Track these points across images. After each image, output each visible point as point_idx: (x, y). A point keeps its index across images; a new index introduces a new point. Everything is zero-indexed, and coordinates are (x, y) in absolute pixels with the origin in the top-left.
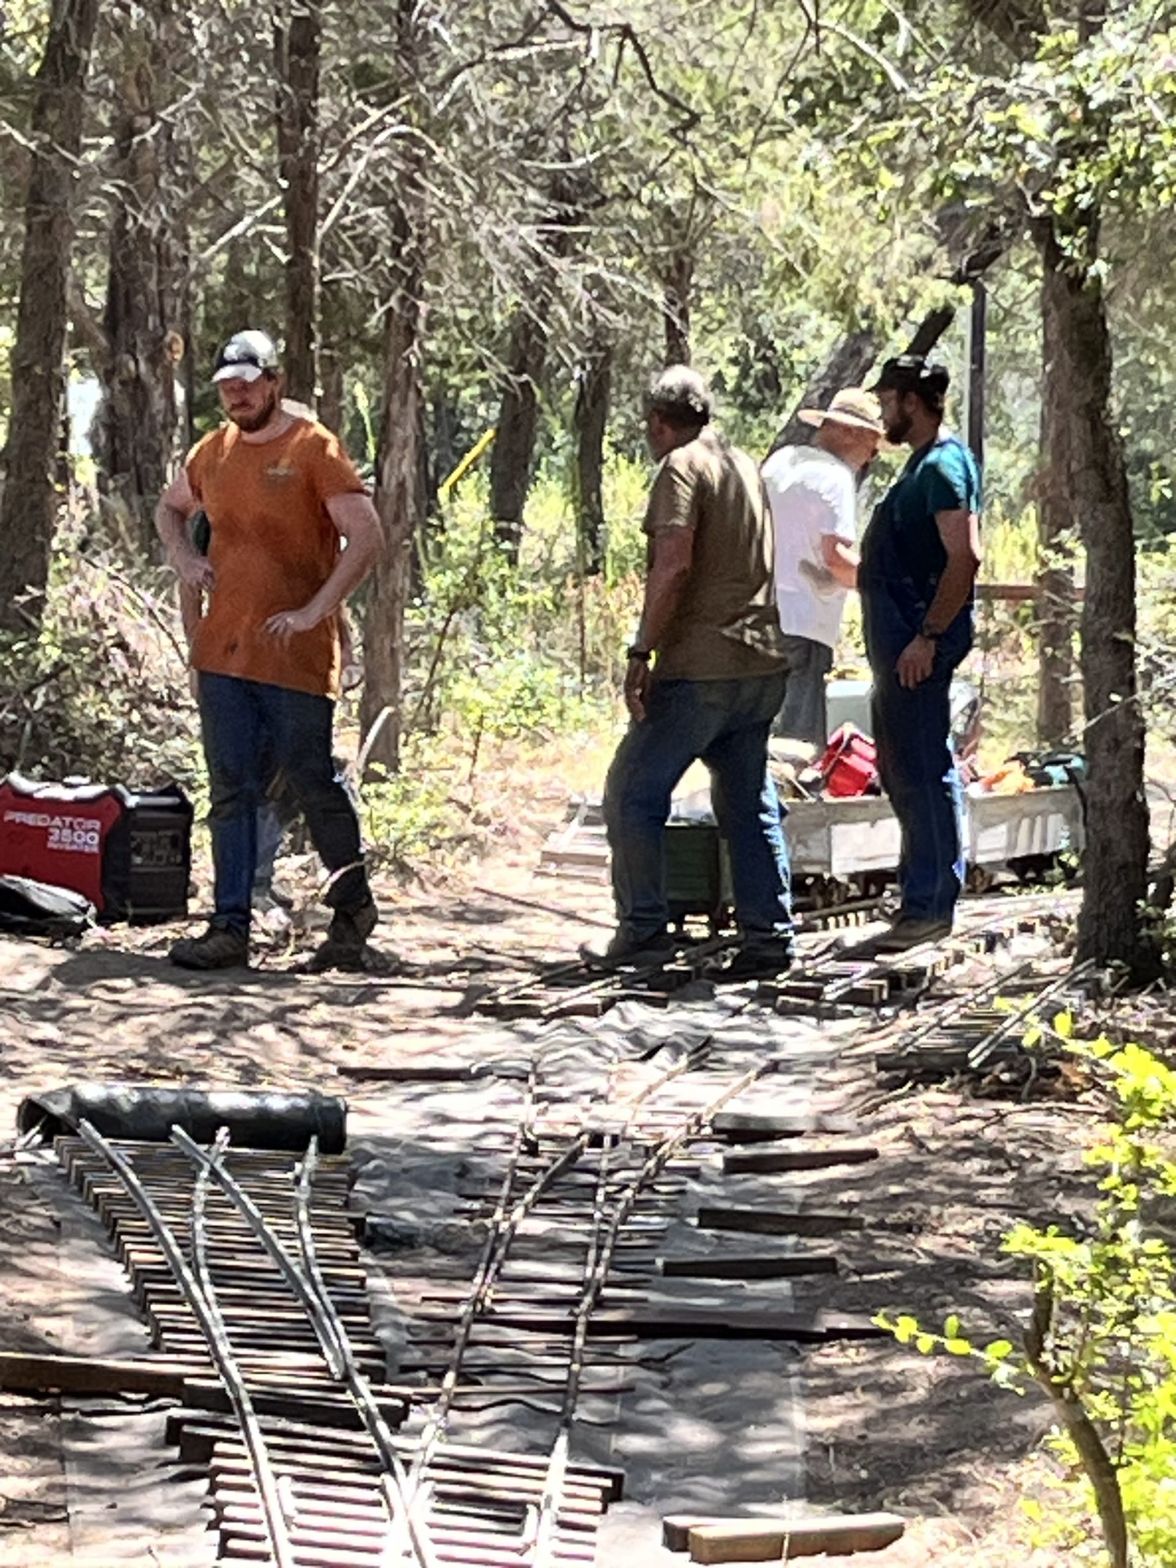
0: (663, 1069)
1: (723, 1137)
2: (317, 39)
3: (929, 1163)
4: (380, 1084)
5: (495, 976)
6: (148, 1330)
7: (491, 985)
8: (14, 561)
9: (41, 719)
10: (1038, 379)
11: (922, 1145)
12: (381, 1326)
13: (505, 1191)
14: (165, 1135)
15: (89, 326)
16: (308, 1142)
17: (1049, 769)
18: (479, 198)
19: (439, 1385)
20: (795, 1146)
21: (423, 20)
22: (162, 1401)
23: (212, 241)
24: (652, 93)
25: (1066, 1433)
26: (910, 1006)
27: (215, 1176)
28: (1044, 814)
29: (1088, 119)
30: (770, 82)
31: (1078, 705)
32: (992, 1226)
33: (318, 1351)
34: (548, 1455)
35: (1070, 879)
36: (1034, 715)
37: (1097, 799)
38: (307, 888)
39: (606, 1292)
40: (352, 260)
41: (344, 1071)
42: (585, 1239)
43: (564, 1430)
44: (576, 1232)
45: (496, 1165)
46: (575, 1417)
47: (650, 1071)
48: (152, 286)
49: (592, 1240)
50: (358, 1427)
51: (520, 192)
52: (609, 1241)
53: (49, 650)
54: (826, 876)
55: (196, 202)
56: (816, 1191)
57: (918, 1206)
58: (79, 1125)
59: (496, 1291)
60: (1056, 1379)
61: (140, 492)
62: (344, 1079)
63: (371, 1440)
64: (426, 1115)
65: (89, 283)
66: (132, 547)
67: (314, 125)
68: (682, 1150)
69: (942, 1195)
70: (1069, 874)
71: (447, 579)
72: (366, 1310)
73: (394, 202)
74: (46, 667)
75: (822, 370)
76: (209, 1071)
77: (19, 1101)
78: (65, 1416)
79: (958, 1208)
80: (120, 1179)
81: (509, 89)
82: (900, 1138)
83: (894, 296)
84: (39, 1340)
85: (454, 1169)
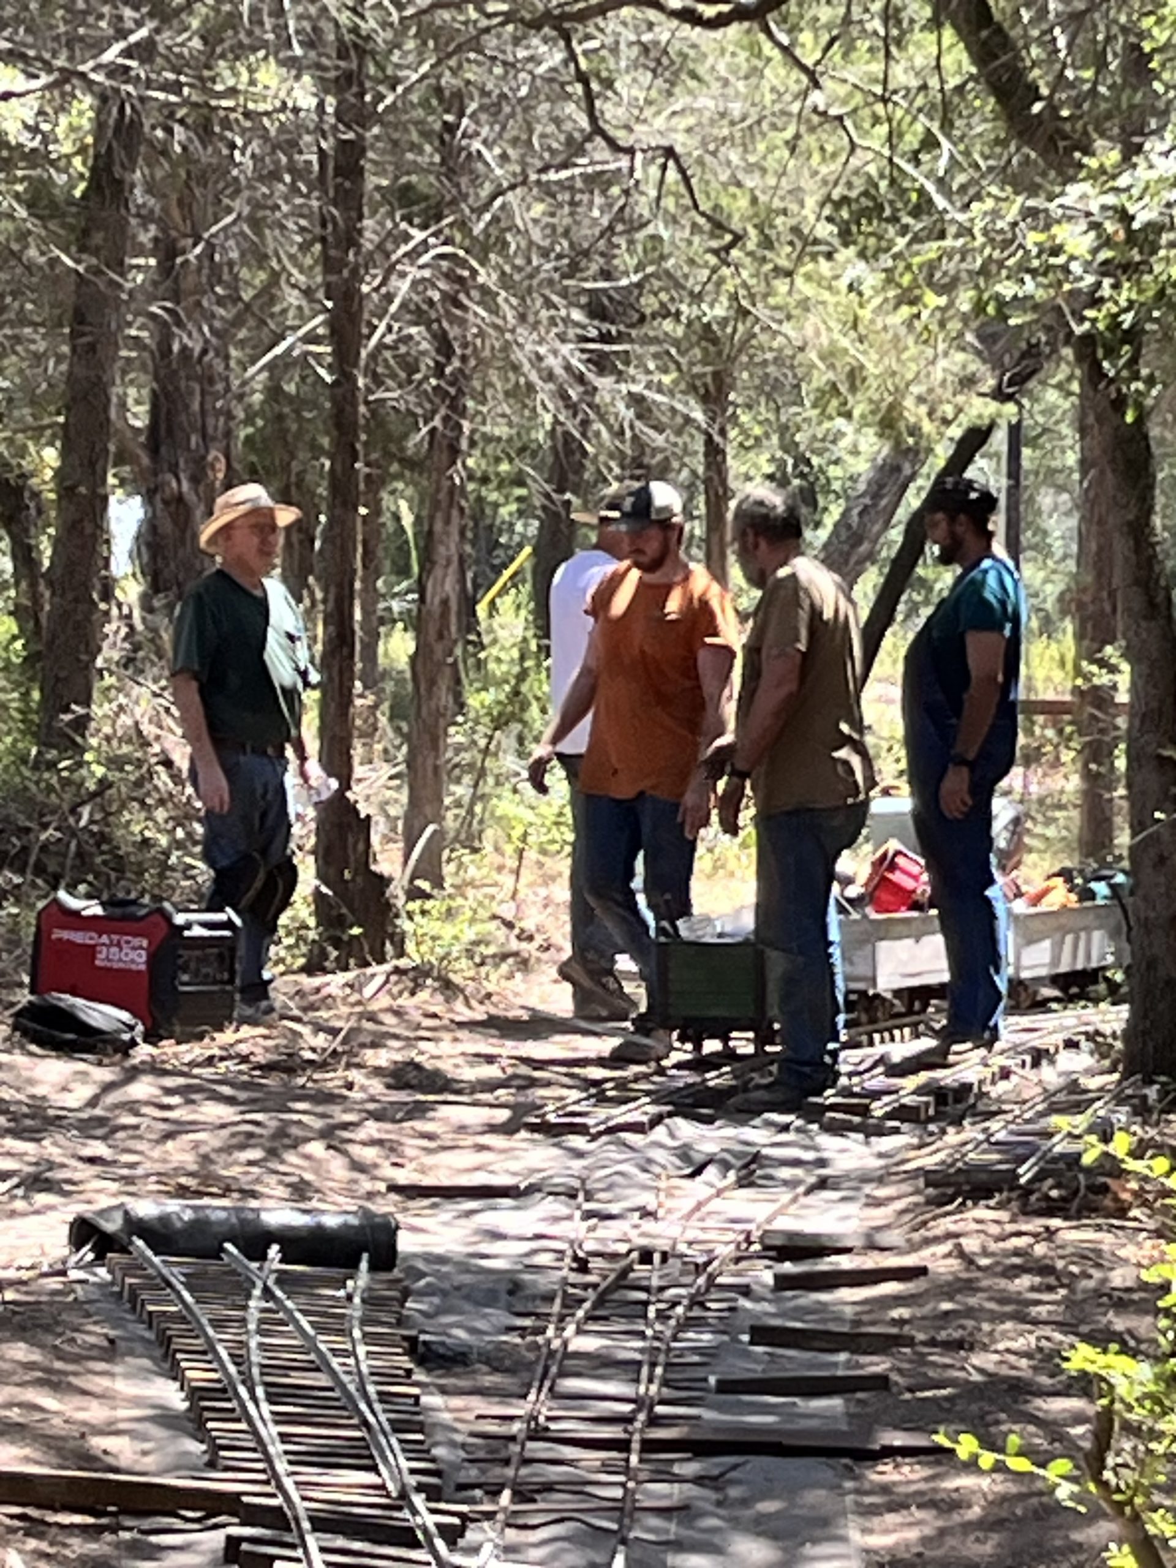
0: (712, 1186)
1: (773, 1253)
2: (362, 162)
3: (977, 1279)
4: (426, 1202)
5: (543, 1092)
6: (204, 1447)
7: (539, 1102)
8: (58, 679)
9: (86, 837)
10: (1076, 494)
11: (972, 1262)
12: (436, 1444)
13: (556, 1307)
14: (217, 1252)
15: (131, 445)
16: (360, 1259)
17: (1093, 885)
18: (522, 318)
19: (497, 1503)
20: (845, 1262)
21: (466, 141)
22: (219, 1519)
23: (254, 360)
24: (693, 213)
25: (1126, 1548)
26: (958, 1122)
27: (267, 1293)
28: (1088, 929)
29: (1132, 237)
30: (811, 202)
31: (1122, 822)
32: (1044, 1343)
33: (374, 1469)
35: (1115, 994)
36: (1076, 831)
37: (1142, 915)
38: (353, 1005)
39: (660, 1409)
40: (394, 378)
41: (394, 1188)
42: (637, 1356)
43: (621, 1548)
44: (630, 1349)
45: (545, 1282)
46: (632, 1535)
47: (698, 1188)
48: (196, 406)
49: (646, 1357)
50: (415, 1545)
51: (563, 312)
52: (662, 1358)
53: (94, 767)
54: (871, 992)
55: (238, 322)
56: (866, 1308)
57: (970, 1323)
58: (131, 1243)
59: (550, 1409)
60: (1117, 1497)
62: (394, 1197)
63: (429, 1558)
64: (478, 1232)
65: (130, 401)
67: (359, 246)
68: (732, 1267)
69: (992, 1311)
70: (1113, 988)
71: (489, 697)
72: (421, 1428)
73: (438, 321)
74: (91, 785)
75: (862, 487)
76: (258, 1188)
77: (70, 1218)
78: (125, 1535)
79: (1009, 1325)
80: (173, 1297)
81: (549, 209)
82: (948, 1255)
83: (939, 414)
84: (96, 1459)
85: (504, 1287)
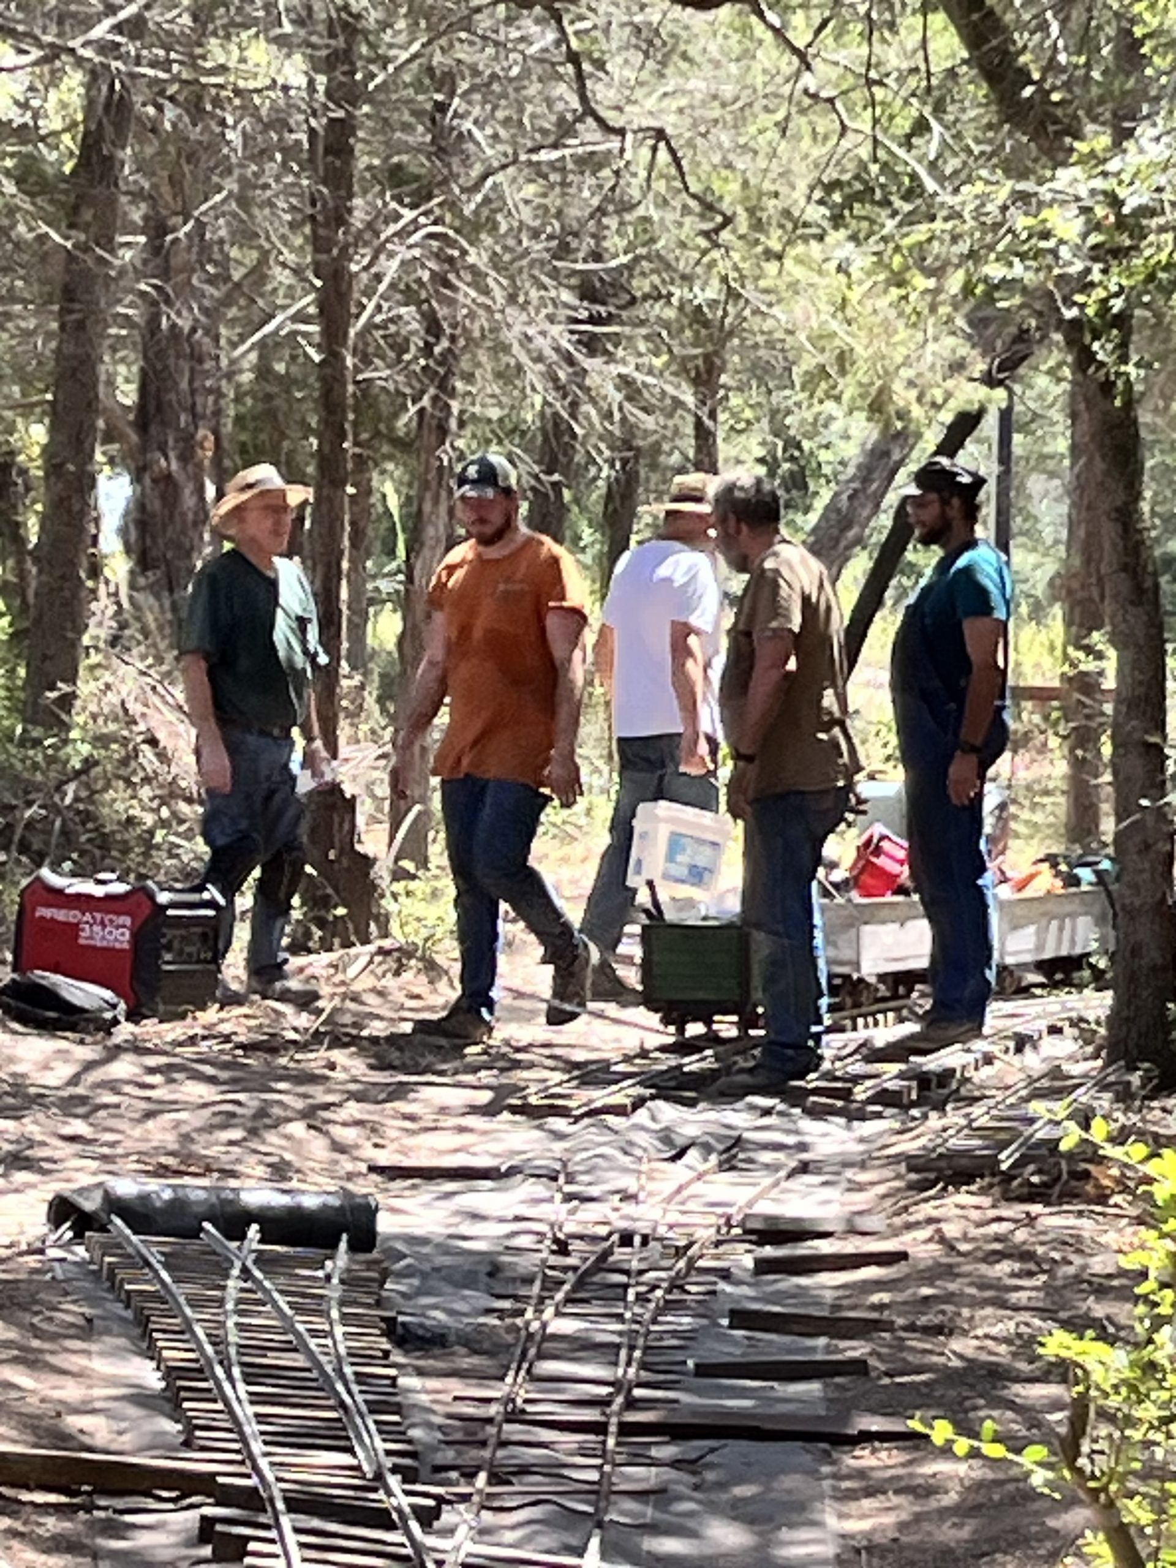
0: (693, 1169)
1: (753, 1238)
2: (352, 141)
3: (958, 1265)
4: (410, 1182)
5: (526, 1074)
6: (179, 1427)
7: (522, 1084)
8: (44, 657)
9: (71, 814)
10: (1067, 480)
11: (953, 1248)
12: (413, 1426)
13: (535, 1290)
14: (195, 1232)
15: (121, 424)
16: (339, 1240)
17: (1078, 871)
18: (512, 299)
19: (472, 1485)
20: (824, 1247)
21: (455, 122)
22: (194, 1499)
23: (243, 338)
24: (684, 195)
25: (1101, 1536)
26: (940, 1107)
27: (246, 1274)
28: (1073, 915)
29: (1121, 224)
30: (802, 186)
31: (1106, 807)
32: (1023, 1329)
33: (350, 1450)
34: (581, 1555)
35: (1099, 980)
36: (1063, 818)
37: (1127, 901)
38: (335, 985)
39: (638, 1392)
40: (383, 358)
41: (373, 1169)
42: (616, 1339)
43: (597, 1531)
44: (608, 1331)
45: (526, 1264)
46: (607, 1518)
47: (679, 1172)
48: (184, 385)
49: (625, 1340)
50: (391, 1526)
51: (553, 293)
52: (641, 1341)
53: (80, 745)
54: (855, 976)
55: (227, 301)
56: (847, 1292)
57: (949, 1308)
58: (110, 1221)
59: (527, 1392)
60: (1092, 1484)
61: (171, 591)
62: (375, 1177)
63: (404, 1540)
64: (457, 1213)
65: (120, 380)
66: (162, 645)
67: (348, 225)
68: (713, 1251)
69: (972, 1297)
70: (1098, 975)
72: (397, 1409)
73: (427, 301)
74: (76, 763)
75: (851, 471)
76: (238, 1168)
77: (50, 1197)
78: (98, 1514)
79: (989, 1311)
80: (151, 1276)
81: (541, 190)
82: (930, 1240)
83: (928, 398)
84: (69, 1437)
85: (485, 1269)
